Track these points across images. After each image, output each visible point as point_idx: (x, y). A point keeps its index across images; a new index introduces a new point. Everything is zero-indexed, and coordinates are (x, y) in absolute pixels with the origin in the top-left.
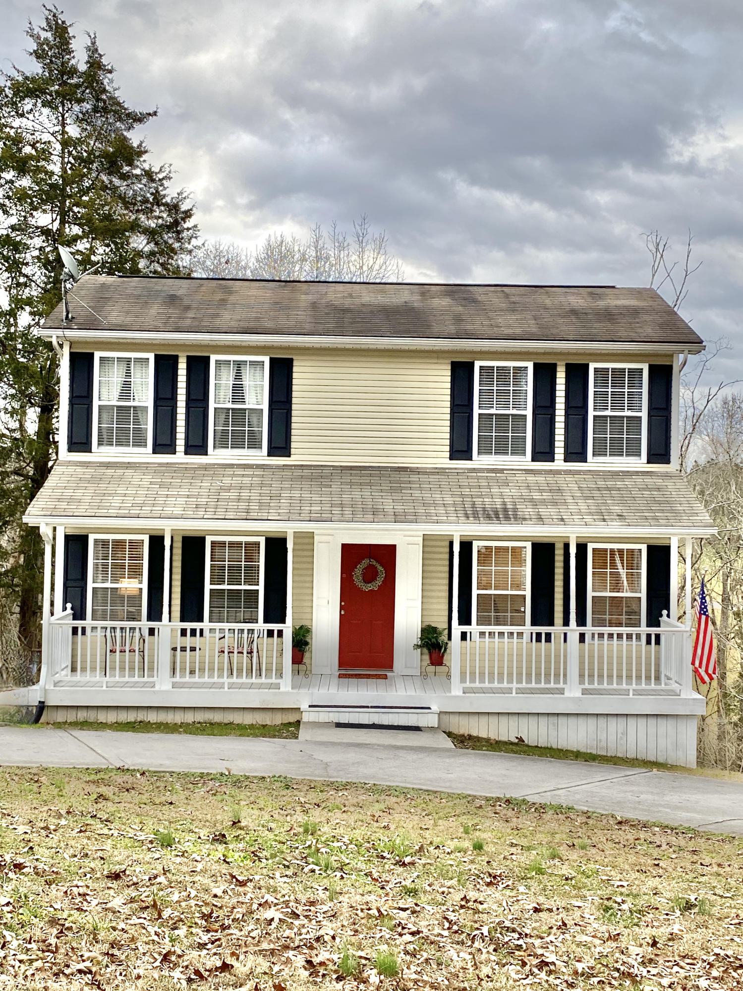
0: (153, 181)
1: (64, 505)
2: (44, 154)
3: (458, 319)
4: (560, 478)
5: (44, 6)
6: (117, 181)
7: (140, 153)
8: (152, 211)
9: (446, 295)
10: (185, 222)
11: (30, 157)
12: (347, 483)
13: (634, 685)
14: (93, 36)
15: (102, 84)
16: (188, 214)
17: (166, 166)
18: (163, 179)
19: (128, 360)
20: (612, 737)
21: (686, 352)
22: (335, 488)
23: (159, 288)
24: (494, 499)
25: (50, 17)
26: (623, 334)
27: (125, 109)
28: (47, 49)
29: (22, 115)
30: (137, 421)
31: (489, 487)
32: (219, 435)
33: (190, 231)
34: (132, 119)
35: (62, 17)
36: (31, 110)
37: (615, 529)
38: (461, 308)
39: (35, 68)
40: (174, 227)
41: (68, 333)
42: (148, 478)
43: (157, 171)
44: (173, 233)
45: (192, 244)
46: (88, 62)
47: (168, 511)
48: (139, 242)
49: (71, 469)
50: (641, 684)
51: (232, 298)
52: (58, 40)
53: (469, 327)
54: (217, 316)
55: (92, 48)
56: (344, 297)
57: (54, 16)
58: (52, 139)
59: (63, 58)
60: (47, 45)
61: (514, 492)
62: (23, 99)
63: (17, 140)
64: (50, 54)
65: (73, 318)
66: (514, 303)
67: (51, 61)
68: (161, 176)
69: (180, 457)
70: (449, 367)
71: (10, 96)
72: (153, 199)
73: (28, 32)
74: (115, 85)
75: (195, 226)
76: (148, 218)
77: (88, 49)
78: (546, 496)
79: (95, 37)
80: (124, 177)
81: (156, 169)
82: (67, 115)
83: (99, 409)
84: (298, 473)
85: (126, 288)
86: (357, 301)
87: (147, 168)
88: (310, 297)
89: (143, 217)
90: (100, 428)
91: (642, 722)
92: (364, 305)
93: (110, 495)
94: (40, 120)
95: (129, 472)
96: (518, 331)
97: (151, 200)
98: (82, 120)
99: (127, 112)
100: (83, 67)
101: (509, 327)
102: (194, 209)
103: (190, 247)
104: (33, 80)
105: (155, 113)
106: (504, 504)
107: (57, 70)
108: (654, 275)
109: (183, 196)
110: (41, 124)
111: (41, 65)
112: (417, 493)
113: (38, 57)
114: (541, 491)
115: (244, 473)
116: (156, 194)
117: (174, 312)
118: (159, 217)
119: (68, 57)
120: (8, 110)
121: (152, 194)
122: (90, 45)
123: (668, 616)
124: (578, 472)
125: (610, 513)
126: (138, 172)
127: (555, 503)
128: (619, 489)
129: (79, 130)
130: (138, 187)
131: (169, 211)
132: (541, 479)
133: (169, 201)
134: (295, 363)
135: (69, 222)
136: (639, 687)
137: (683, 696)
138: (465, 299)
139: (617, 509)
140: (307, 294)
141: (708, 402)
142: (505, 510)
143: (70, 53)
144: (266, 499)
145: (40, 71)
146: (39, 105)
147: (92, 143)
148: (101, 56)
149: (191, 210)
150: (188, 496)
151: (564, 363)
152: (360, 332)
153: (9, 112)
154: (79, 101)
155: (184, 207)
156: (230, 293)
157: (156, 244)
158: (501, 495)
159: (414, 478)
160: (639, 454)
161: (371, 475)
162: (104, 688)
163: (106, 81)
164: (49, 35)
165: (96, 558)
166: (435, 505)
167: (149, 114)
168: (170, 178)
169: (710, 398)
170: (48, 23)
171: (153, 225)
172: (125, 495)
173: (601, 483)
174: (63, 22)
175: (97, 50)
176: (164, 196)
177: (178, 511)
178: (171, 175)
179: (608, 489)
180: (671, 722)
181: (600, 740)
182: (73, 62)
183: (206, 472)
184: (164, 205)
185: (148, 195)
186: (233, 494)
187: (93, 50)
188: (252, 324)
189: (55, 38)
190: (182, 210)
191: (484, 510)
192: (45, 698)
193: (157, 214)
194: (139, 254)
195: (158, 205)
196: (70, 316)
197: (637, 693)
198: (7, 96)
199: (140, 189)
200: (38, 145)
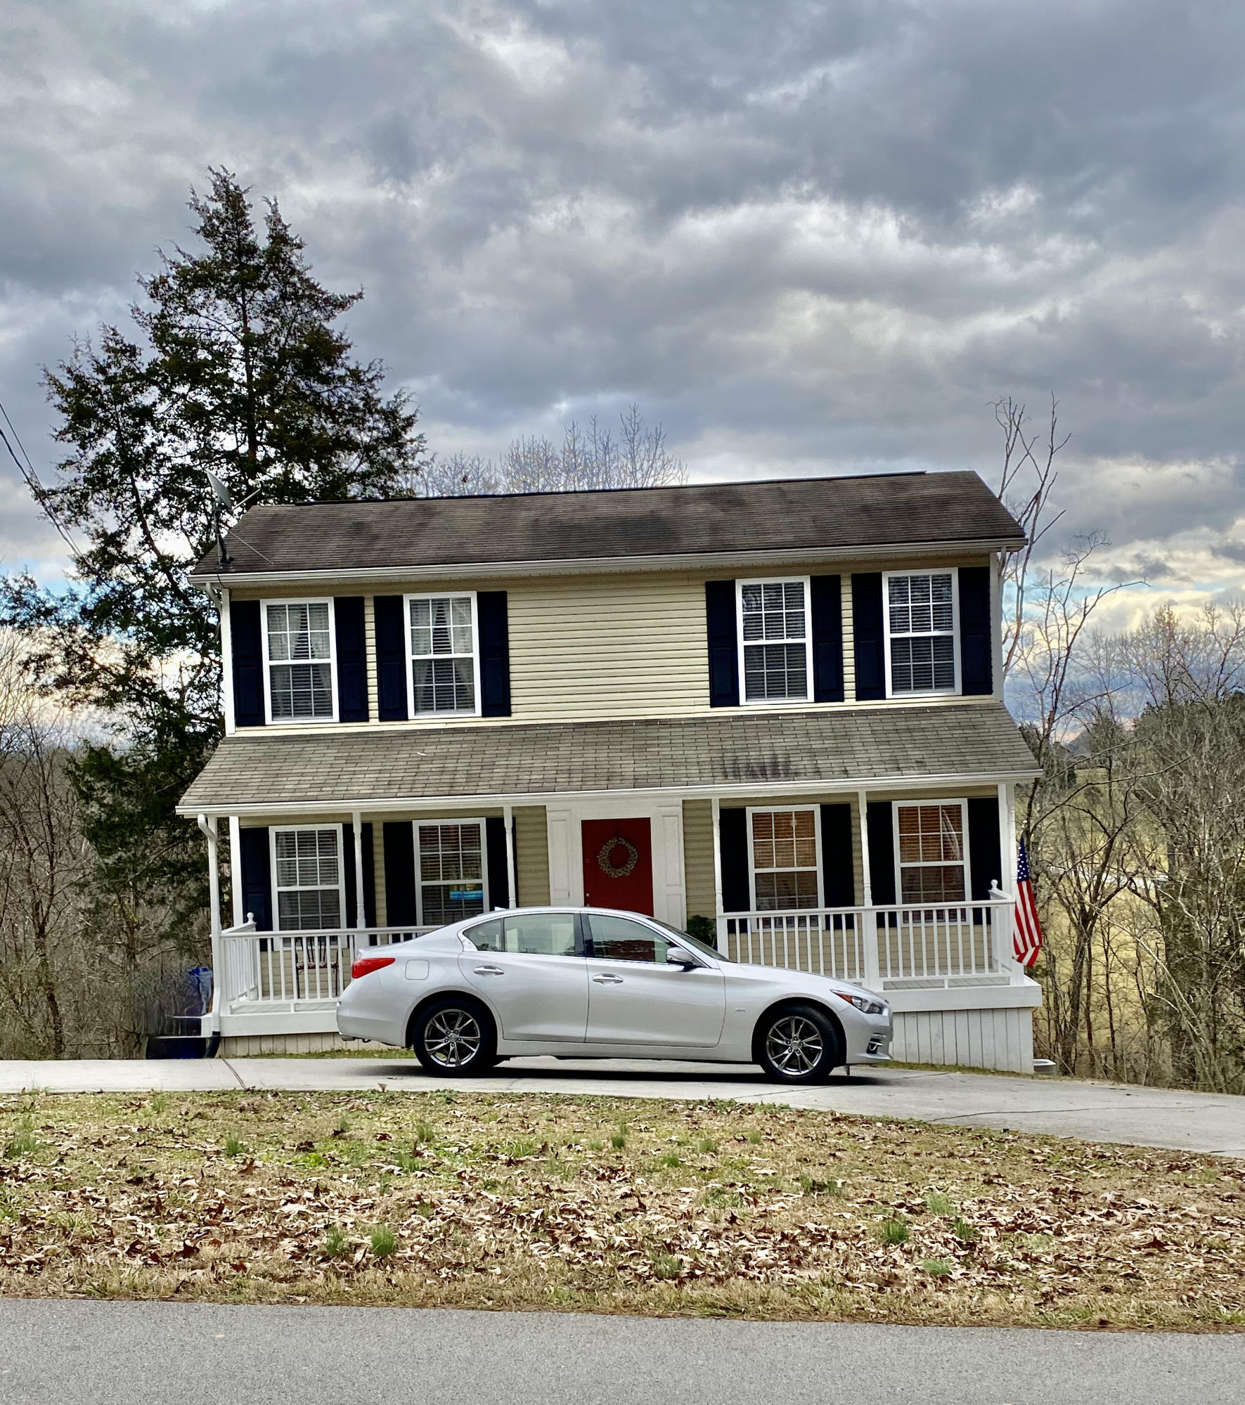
0: (360, 382)
1: (226, 791)
2: (222, 358)
3: (715, 528)
4: (848, 721)
5: (211, 170)
6: (317, 387)
7: (341, 349)
8: (364, 421)
9: (705, 499)
10: (406, 433)
11: (205, 363)
12: (578, 744)
13: (950, 975)
14: (273, 203)
15: (290, 263)
16: (409, 422)
17: (376, 362)
18: (373, 379)
19: (302, 608)
20: (925, 1040)
21: (1004, 549)
22: (564, 750)
23: (345, 515)
24: (761, 753)
25: (218, 183)
26: (924, 531)
27: (323, 293)
28: (217, 223)
29: (193, 311)
30: (318, 684)
31: (757, 737)
32: (421, 695)
33: (415, 443)
34: (332, 304)
35: (233, 182)
36: (204, 303)
37: (912, 779)
38: (721, 514)
39: (204, 250)
40: (394, 439)
41: (226, 578)
42: (332, 752)
43: (366, 369)
44: (394, 447)
45: (416, 459)
46: (271, 236)
47: (355, 789)
48: (351, 462)
49: (239, 747)
50: (958, 973)
51: (435, 522)
52: (230, 211)
53: (728, 537)
54: (409, 545)
55: (274, 219)
56: (574, 511)
57: (224, 180)
58: (232, 339)
59: (239, 234)
60: (218, 218)
61: (790, 742)
62: (191, 290)
63: (189, 344)
64: (221, 230)
65: (231, 559)
66: (791, 502)
67: (224, 238)
68: (370, 376)
69: (374, 725)
70: (704, 590)
71: (175, 287)
72: (364, 405)
73: (191, 204)
74: (305, 263)
75: (421, 436)
76: (360, 430)
77: (269, 219)
78: (829, 744)
79: (276, 204)
80: (325, 380)
81: (363, 368)
82: (248, 306)
83: (271, 672)
84: (522, 734)
85: (304, 518)
86: (591, 514)
87: (353, 367)
88: (532, 513)
89: (353, 431)
90: (273, 695)
91: (961, 1019)
92: (597, 518)
93: (284, 775)
94: (216, 315)
95: (310, 747)
96: (789, 537)
97: (361, 406)
98: (269, 311)
99: (325, 296)
100: (263, 243)
101: (779, 532)
102: (418, 414)
103: (416, 464)
104: (202, 265)
105: (360, 296)
106: (775, 756)
107: (232, 250)
108: (1008, 456)
109: (402, 399)
110: (217, 321)
111: (212, 245)
112: (666, 751)
113: (207, 236)
114: (823, 738)
115: (452, 739)
116: (367, 399)
117: (358, 543)
118: (374, 428)
119: (245, 232)
120: (173, 306)
121: (362, 399)
122: (270, 214)
123: (1000, 887)
124: (873, 712)
125: (907, 760)
126: (340, 372)
127: (838, 752)
128: (923, 730)
129: (262, 324)
130: (342, 391)
131: (386, 419)
132: (824, 723)
133: (385, 407)
134: (509, 598)
135: (261, 444)
136: (955, 976)
137: (1013, 984)
138: (729, 502)
139: (916, 754)
140: (530, 510)
141: (1085, 615)
142: (775, 764)
143: (246, 227)
144: (476, 770)
145: (212, 253)
146: (213, 295)
147: (283, 340)
148: (285, 227)
149: (414, 416)
150: (380, 772)
151: (849, 574)
152: (585, 552)
153: (176, 308)
154: (263, 288)
155: (405, 412)
156: (432, 515)
157: (372, 463)
158: (772, 746)
159: (665, 732)
160: (951, 685)
161: (610, 733)
162: (292, 1012)
163: (294, 259)
164: (219, 206)
165: (279, 855)
166: (686, 764)
167: (353, 297)
168: (382, 377)
169: (1087, 610)
170: (217, 192)
171: (366, 439)
172: (302, 774)
173: (902, 724)
174: (236, 188)
175: (279, 220)
176: (379, 400)
177: (365, 791)
178: (383, 373)
179: (909, 730)
180: (999, 1018)
181: (910, 1045)
182: (251, 238)
183: (406, 741)
184: (378, 412)
185: (357, 401)
186: (436, 765)
187: (275, 220)
188: (453, 552)
189: (227, 209)
190: (403, 417)
191: (748, 766)
192: (220, 1027)
193: (370, 424)
194: (351, 477)
195: (371, 414)
196: (228, 557)
197: (954, 983)
198: (171, 288)
199: (346, 394)
200: (215, 348)
